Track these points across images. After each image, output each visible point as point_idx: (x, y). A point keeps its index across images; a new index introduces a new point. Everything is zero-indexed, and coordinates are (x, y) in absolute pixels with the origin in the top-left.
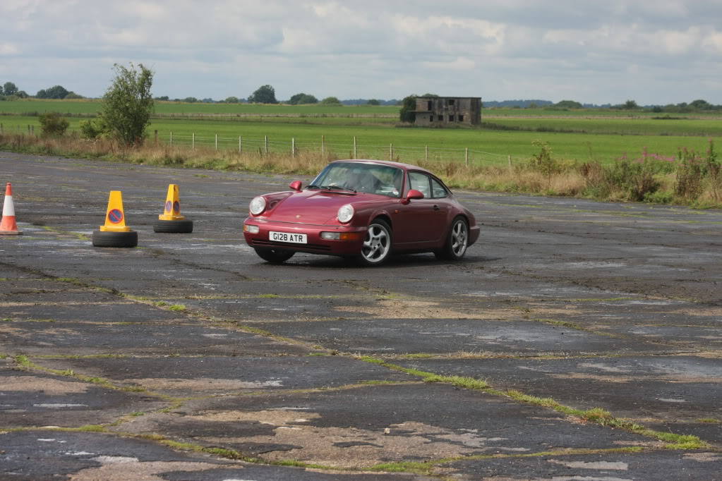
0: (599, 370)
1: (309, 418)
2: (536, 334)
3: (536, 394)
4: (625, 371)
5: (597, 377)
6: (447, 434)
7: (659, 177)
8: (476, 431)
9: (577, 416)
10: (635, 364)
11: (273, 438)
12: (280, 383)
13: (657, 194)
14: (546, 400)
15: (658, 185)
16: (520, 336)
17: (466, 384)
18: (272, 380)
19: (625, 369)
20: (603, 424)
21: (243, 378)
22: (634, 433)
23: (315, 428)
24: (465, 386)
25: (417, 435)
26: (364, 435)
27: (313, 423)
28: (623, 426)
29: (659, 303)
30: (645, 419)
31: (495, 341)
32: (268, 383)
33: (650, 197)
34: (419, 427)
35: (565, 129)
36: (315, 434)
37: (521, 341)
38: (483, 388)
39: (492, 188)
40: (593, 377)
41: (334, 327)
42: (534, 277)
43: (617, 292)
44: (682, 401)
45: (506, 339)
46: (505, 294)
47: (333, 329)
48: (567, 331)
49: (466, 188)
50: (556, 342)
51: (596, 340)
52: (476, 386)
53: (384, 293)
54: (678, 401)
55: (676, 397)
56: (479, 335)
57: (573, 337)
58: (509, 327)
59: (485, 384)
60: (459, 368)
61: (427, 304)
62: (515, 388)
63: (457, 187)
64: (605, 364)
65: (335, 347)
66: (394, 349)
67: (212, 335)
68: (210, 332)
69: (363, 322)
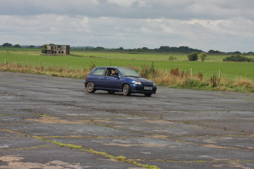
0: (119, 142)
1: (20, 159)
2: (97, 129)
3: (99, 151)
4: (128, 142)
5: (119, 145)
6: (69, 165)
8: (79, 164)
9: (114, 158)
10: (132, 140)
11: (8, 166)
12: (8, 146)
14: (103, 153)
18: (5, 145)
19: (129, 142)
20: (123, 161)
22: (134, 165)
23: (22, 163)
24: (73, 148)
25: (59, 165)
26: (40, 165)
27: (21, 161)
28: (130, 162)
29: (137, 118)
30: (138, 160)
31: (82, 131)
32: (4, 146)
34: (59, 162)
35: (99, 57)
36: (23, 165)
37: (91, 131)
38: (80, 148)
39: (75, 77)
40: (118, 144)
41: (25, 126)
42: (93, 109)
43: (123, 114)
44: (150, 153)
45: (86, 131)
46: (84, 115)
47: (25, 127)
48: (107, 128)
49: (66, 77)
50: (104, 132)
51: (118, 131)
52: (78, 148)
53: (42, 114)
54: (148, 153)
55: (147, 152)
56: (77, 129)
57: (109, 130)
58: (86, 126)
59: (81, 147)
60: (70, 141)
61: (57, 118)
62: (91, 148)
63: (63, 77)
64: (121, 140)
65: (26, 133)
66: (47, 134)
69: (35, 124)
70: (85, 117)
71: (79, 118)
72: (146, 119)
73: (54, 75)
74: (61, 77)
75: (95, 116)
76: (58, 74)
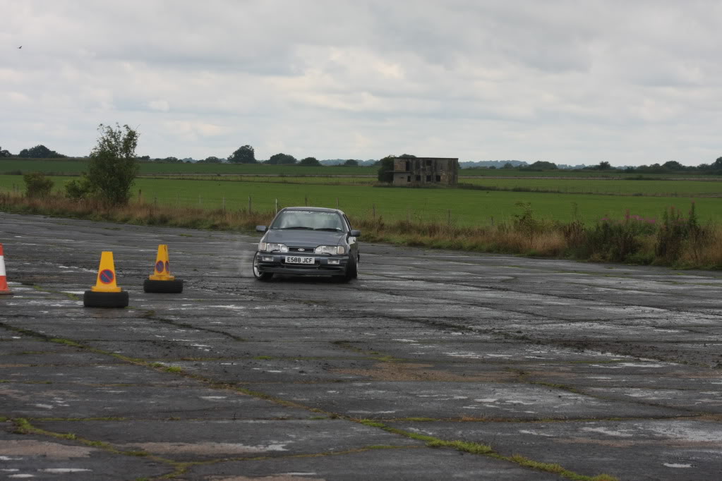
0: (600, 434)
2: (534, 397)
4: (623, 435)
5: (599, 442)
7: (639, 238)
10: (635, 428)
12: (283, 447)
13: (638, 255)
14: (552, 465)
15: (640, 246)
16: (518, 399)
17: (470, 449)
18: (276, 444)
19: (627, 433)
21: (245, 443)
24: (468, 451)
29: (652, 366)
31: (493, 404)
32: (271, 448)
33: (632, 258)
35: (540, 189)
37: (519, 404)
38: (487, 453)
40: (595, 441)
41: (331, 389)
42: (525, 338)
43: (609, 354)
44: (688, 466)
45: (504, 402)
46: (497, 356)
47: (331, 392)
48: (564, 394)
49: (448, 248)
50: (555, 404)
51: (594, 403)
52: (480, 451)
54: (683, 466)
55: (681, 463)
56: (477, 397)
57: (569, 401)
58: (505, 389)
59: (489, 448)
60: (460, 432)
61: (422, 365)
62: (519, 453)
63: (439, 247)
64: (605, 428)
65: (334, 410)
66: (394, 412)
67: (210, 397)
68: (209, 394)
69: (360, 384)
70: (501, 361)
71: (484, 366)
72: (677, 368)
73: (414, 244)
74: (433, 248)
75: (531, 361)
76: (426, 239)
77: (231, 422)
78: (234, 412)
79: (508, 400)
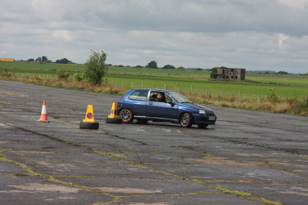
0: (298, 189)
2: (271, 173)
3: (272, 200)
5: (298, 193)
12: (161, 191)
14: (277, 203)
16: (264, 174)
17: (242, 194)
18: (158, 190)
21: (145, 188)
24: (241, 195)
31: (253, 175)
32: (156, 191)
35: (281, 84)
37: (265, 176)
38: (249, 196)
39: (250, 108)
40: (296, 193)
41: (184, 167)
42: (270, 148)
43: (305, 156)
45: (258, 175)
46: (257, 155)
48: (285, 172)
49: (239, 108)
50: (280, 177)
51: (297, 177)
52: (246, 195)
53: (205, 153)
56: (247, 173)
57: (287, 175)
58: (259, 170)
59: (250, 195)
60: (238, 187)
61: (224, 158)
62: (263, 197)
63: (235, 107)
64: (301, 188)
65: (184, 176)
66: (210, 178)
67: (131, 169)
68: (131, 168)
69: (196, 165)
70: (258, 157)
71: (251, 159)
73: (224, 106)
74: (232, 107)
75: (271, 158)
76: (229, 104)
77: (139, 180)
78: (141, 175)
79: (260, 174)
